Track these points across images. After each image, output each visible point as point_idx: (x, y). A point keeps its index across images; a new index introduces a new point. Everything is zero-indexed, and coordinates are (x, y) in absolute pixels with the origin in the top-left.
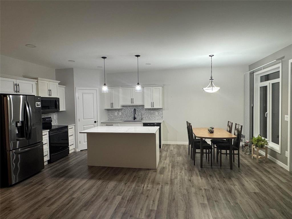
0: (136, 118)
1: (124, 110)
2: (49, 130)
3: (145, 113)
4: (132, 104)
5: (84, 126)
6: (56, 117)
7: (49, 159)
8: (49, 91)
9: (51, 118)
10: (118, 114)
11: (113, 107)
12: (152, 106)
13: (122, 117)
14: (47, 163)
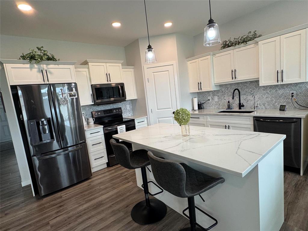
0: (243, 106)
1: (222, 92)
2: (103, 126)
3: (263, 96)
4: (233, 80)
5: (159, 119)
6: (130, 107)
7: (108, 162)
8: (106, 76)
9: (120, 108)
10: (213, 99)
11: (201, 89)
12: (278, 80)
13: (220, 105)
14: (106, 166)
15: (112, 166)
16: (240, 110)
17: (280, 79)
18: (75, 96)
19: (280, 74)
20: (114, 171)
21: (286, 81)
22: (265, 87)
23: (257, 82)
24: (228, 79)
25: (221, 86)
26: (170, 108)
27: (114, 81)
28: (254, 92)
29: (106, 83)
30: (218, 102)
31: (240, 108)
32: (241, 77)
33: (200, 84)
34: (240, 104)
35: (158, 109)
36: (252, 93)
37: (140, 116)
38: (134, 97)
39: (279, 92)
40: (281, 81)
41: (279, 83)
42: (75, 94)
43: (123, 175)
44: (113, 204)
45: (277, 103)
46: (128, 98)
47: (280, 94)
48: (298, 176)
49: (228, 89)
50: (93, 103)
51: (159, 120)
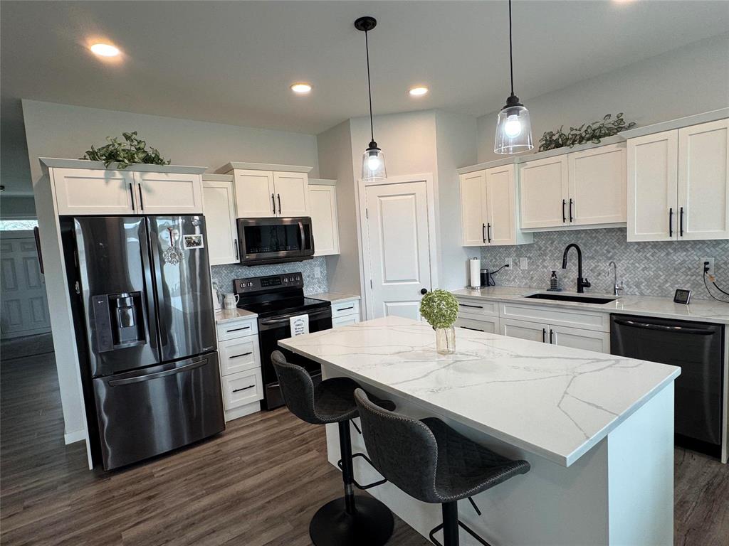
1: (540, 249)
2: (256, 315)
3: (637, 264)
4: (565, 224)
5: (388, 304)
6: (321, 272)
7: (263, 398)
8: (272, 199)
9: (300, 274)
10: (516, 264)
11: (489, 239)
12: (671, 232)
13: (532, 278)
14: (258, 408)
15: (273, 409)
16: (581, 295)
17: (676, 227)
18: (198, 244)
19: (676, 218)
20: (276, 421)
21: (691, 234)
22: (642, 246)
23: (622, 230)
24: (553, 221)
25: (536, 235)
26: (415, 280)
27: (290, 211)
28: (615, 254)
29: (271, 215)
30: (529, 273)
31: (580, 290)
32: (585, 218)
33: (486, 228)
34: (580, 279)
35: (386, 282)
36: (609, 255)
37: (345, 295)
38: (333, 250)
39: (675, 257)
40: (679, 234)
41: (674, 238)
42: (200, 241)
43: (296, 433)
44: (269, 502)
45: (669, 284)
46: (318, 251)
47: (676, 263)
48: (714, 465)
49: (552, 243)
50: (238, 261)
51: (387, 306)
